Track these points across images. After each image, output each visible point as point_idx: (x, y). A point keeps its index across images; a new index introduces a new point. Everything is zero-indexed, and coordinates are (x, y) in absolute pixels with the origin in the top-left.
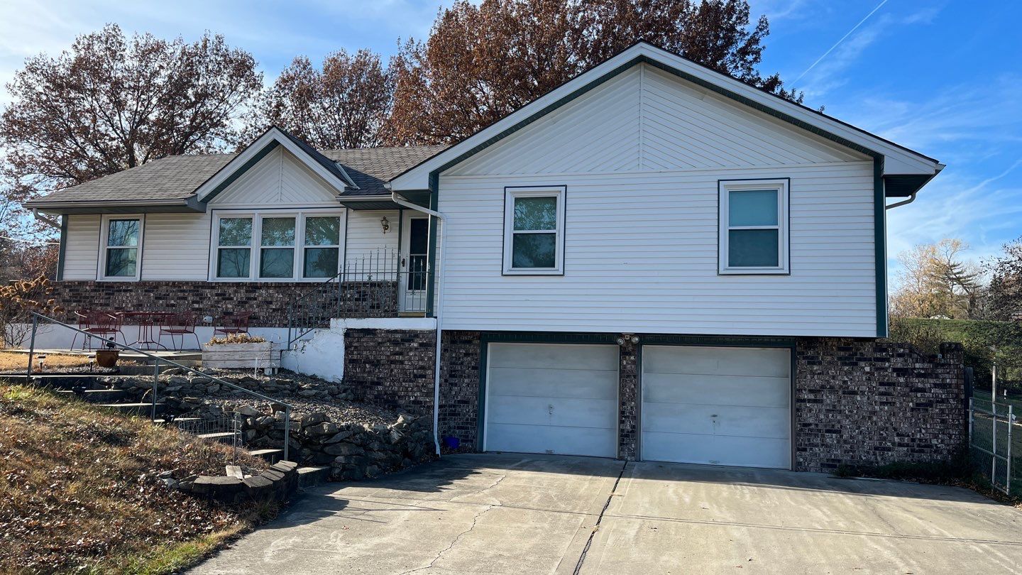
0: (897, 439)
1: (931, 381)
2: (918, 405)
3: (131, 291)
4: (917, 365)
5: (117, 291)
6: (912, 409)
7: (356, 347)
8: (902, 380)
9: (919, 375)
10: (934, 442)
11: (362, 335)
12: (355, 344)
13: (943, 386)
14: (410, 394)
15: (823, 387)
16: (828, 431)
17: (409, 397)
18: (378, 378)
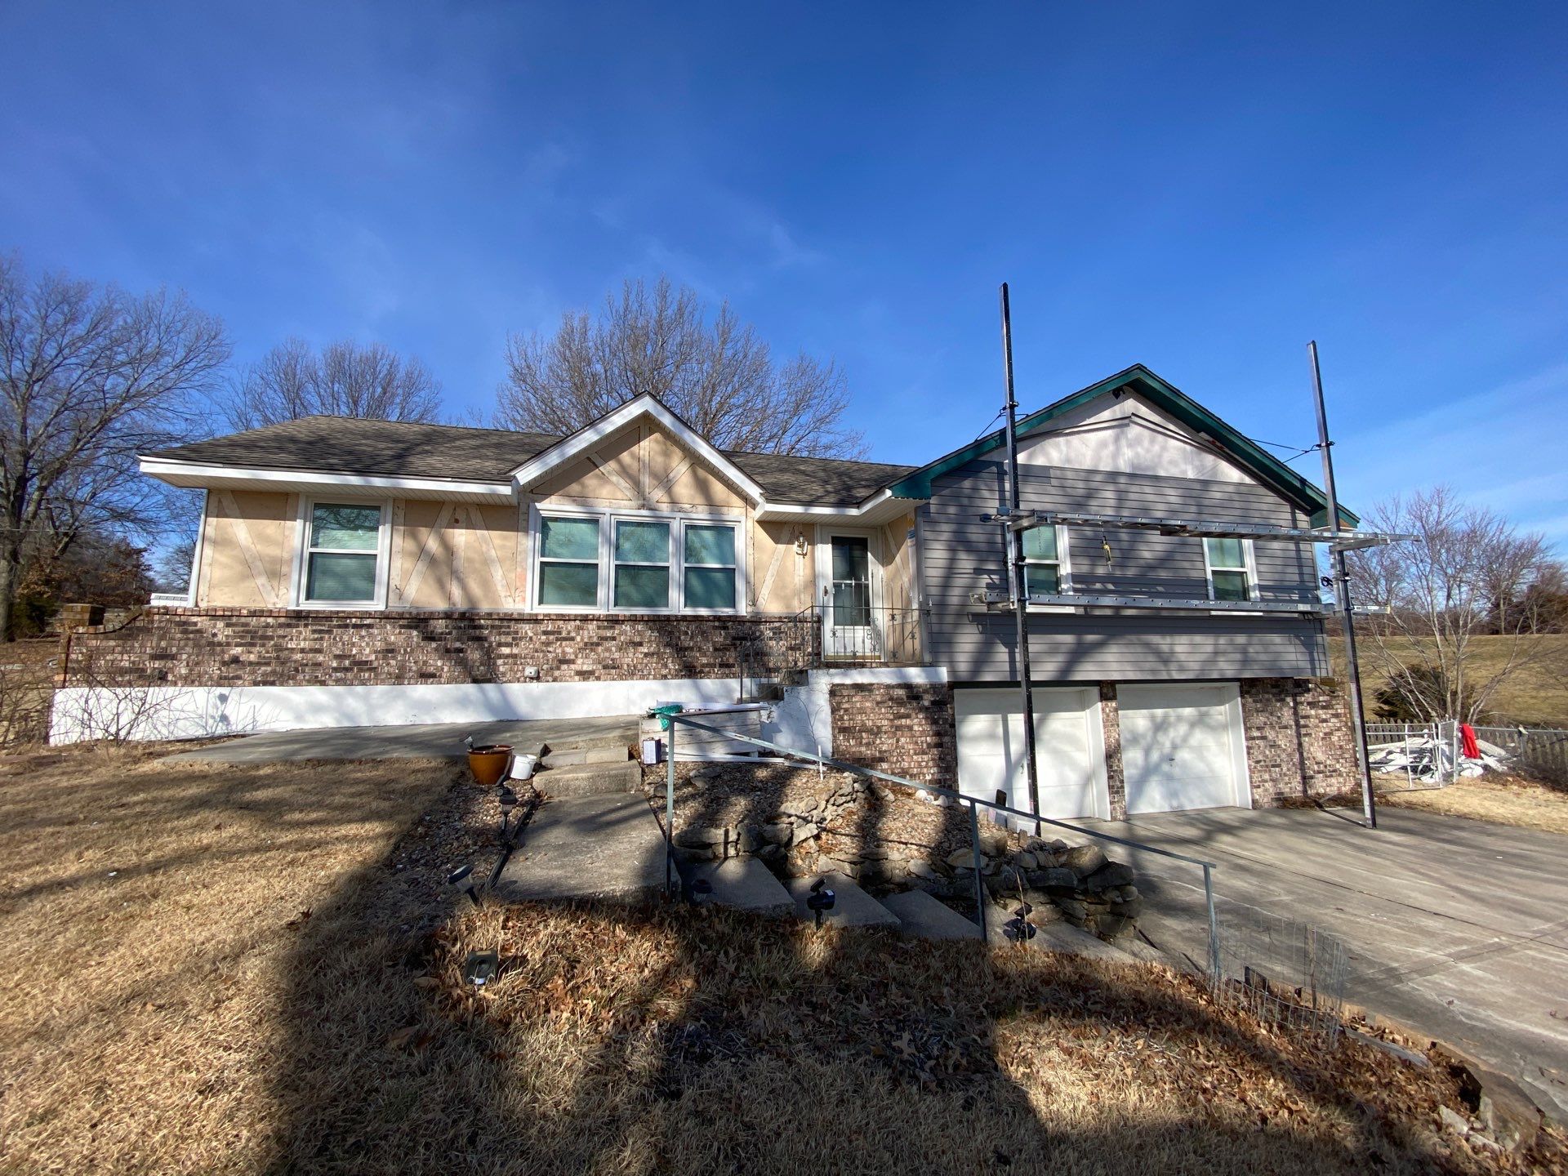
0: (1316, 767)
1: (1330, 711)
2: (1325, 734)
3: (369, 626)
4: (1321, 698)
5: (339, 626)
6: (1323, 739)
7: (846, 710)
8: (1313, 712)
9: (1323, 708)
10: (1338, 766)
11: (852, 692)
12: (846, 706)
13: (1336, 716)
14: (925, 770)
15: (1265, 724)
16: (1273, 766)
17: (924, 774)
18: (880, 752)
